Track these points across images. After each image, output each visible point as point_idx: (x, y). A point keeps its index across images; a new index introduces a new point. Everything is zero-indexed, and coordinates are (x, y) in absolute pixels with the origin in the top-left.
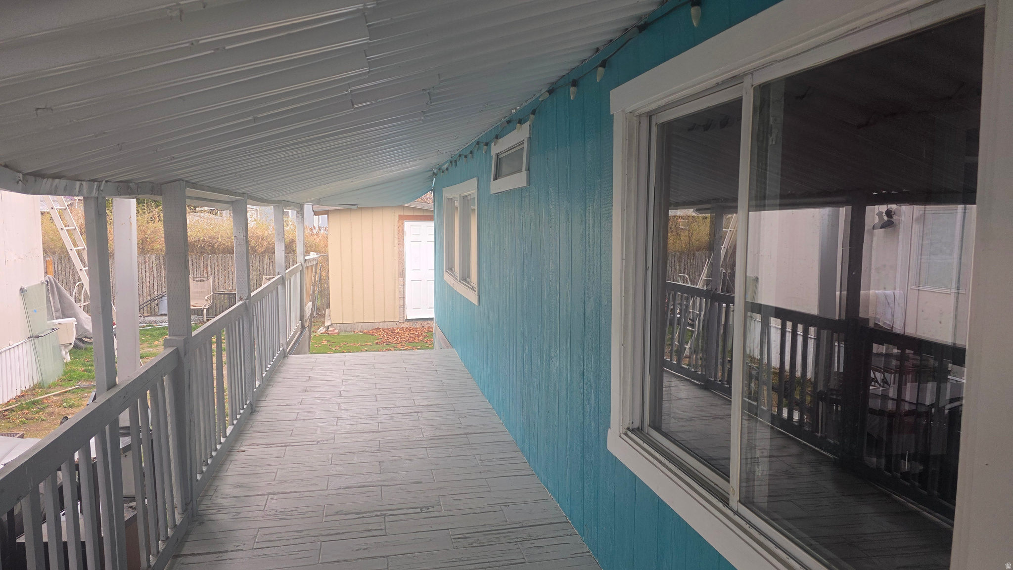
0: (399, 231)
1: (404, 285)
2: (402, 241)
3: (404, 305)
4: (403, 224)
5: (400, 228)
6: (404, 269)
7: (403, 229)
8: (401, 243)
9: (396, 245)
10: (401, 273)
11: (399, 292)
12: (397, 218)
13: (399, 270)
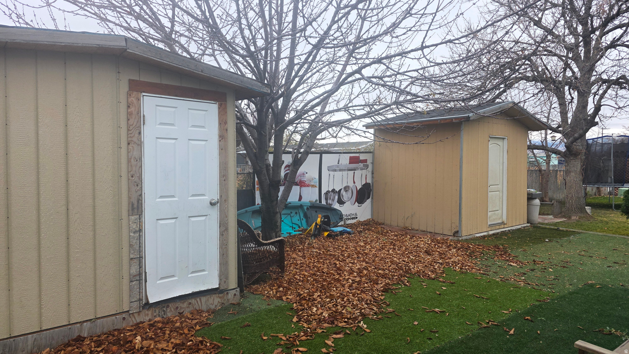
0: (129, 114)
1: (140, 230)
2: (137, 135)
3: (140, 274)
4: (139, 100)
5: (132, 109)
6: (141, 195)
7: (139, 112)
8: (135, 139)
9: (124, 144)
10: (135, 206)
11: (131, 246)
12: (124, 87)
13: (129, 198)
